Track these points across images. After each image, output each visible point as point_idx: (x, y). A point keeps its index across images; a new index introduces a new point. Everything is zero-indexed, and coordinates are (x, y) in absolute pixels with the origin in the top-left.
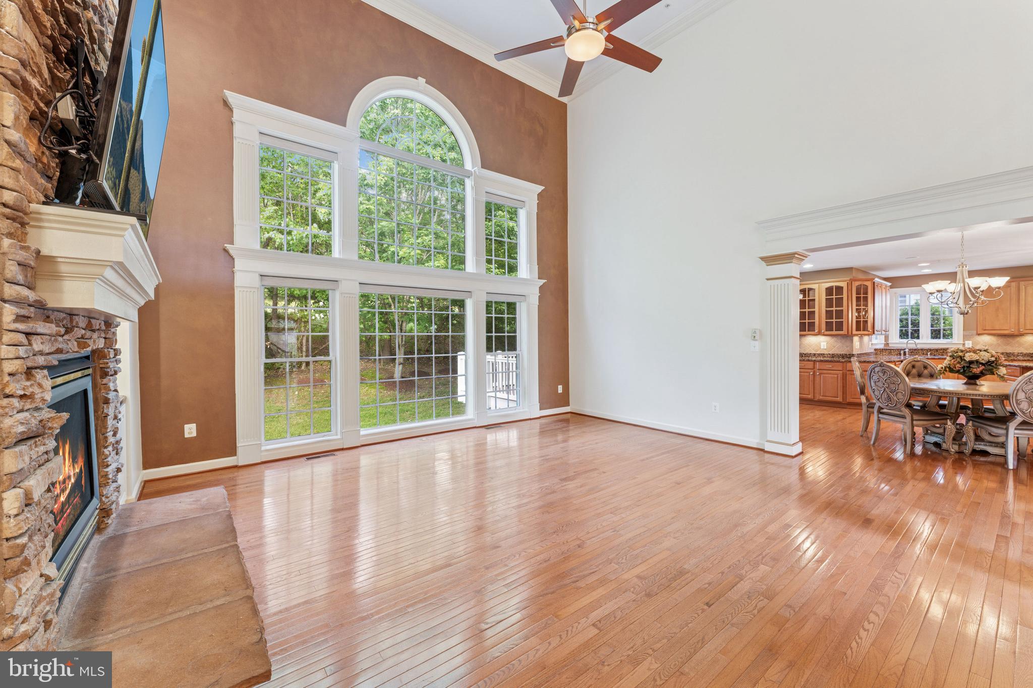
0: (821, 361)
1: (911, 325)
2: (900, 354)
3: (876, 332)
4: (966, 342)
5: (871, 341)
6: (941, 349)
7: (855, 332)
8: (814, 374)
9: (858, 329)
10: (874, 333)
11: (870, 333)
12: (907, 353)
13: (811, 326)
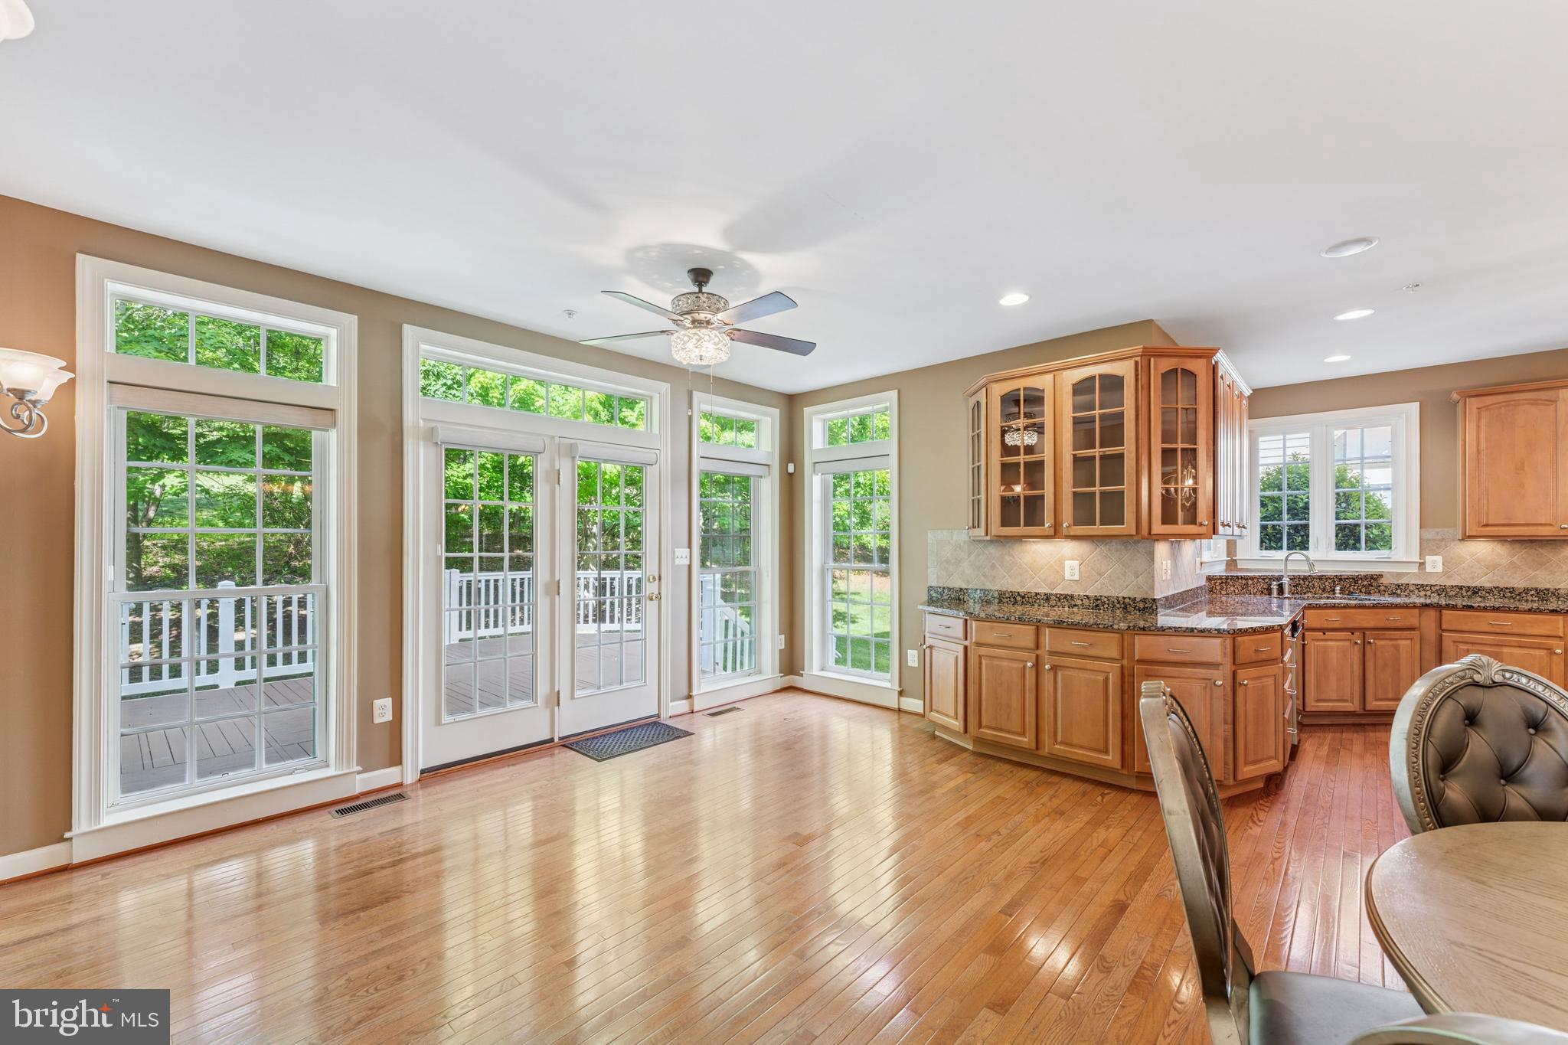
0: (1059, 624)
1: (1288, 514)
2: (1269, 592)
3: (1221, 529)
4: (1429, 559)
5: (1200, 554)
6: (1366, 577)
7: (1158, 528)
8: (1037, 665)
9: (1168, 518)
10: (1215, 532)
11: (1202, 530)
12: (1286, 588)
13: (1032, 511)
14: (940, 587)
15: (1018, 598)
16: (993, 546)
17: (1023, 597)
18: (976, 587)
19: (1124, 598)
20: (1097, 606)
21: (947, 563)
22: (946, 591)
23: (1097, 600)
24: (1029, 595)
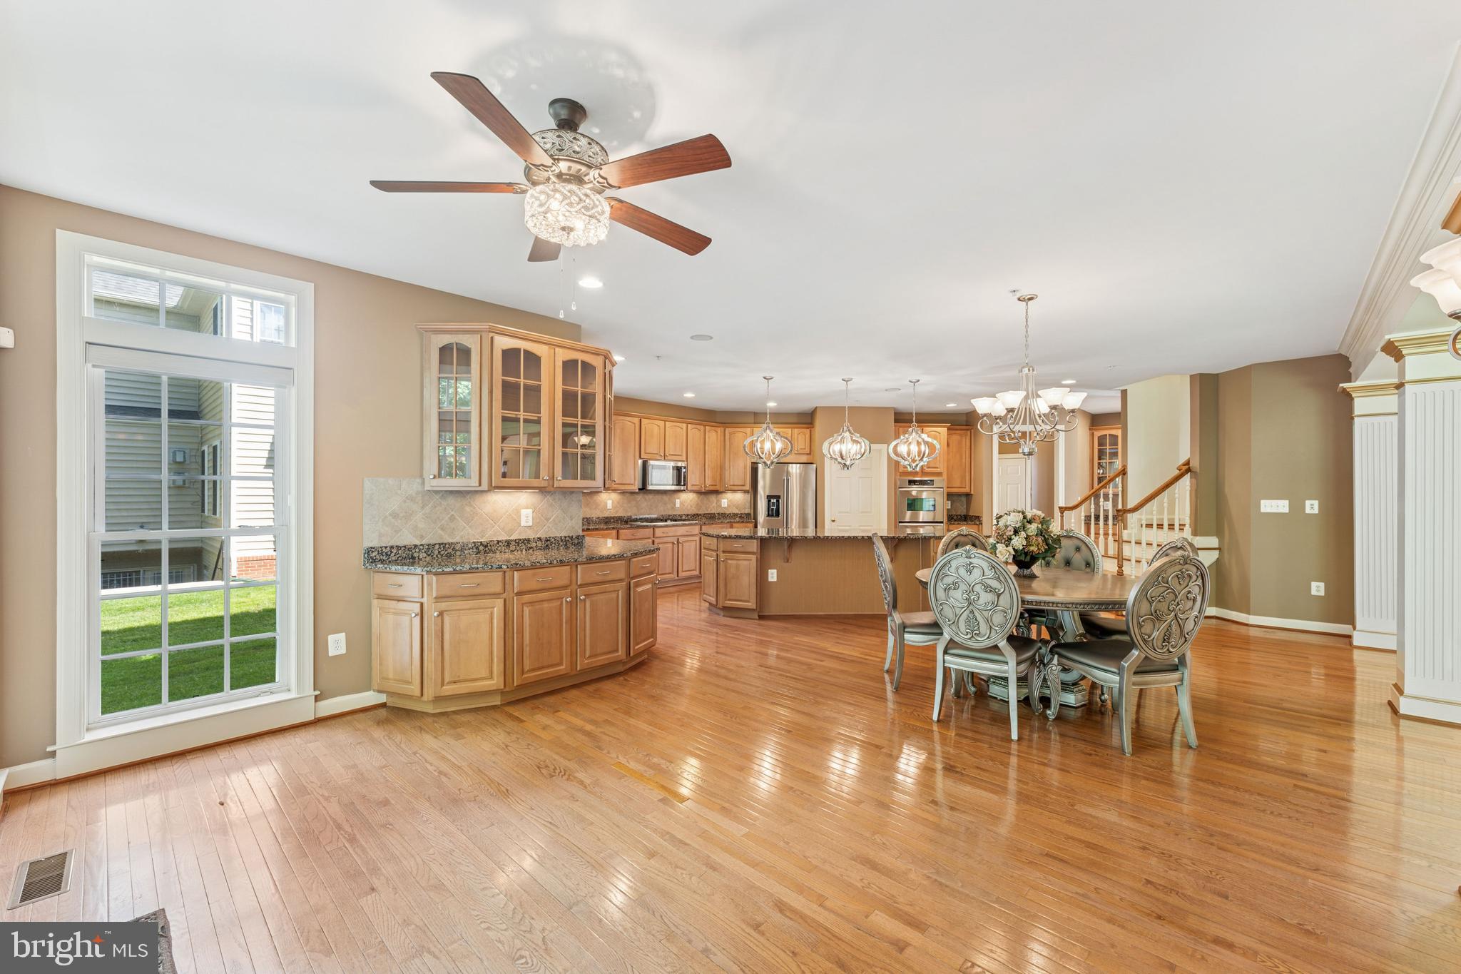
14: (386, 547)
15: (481, 548)
16: (451, 497)
17: (486, 546)
18: (434, 542)
19: (565, 537)
20: (547, 546)
21: (394, 517)
22: (394, 551)
23: (548, 541)
24: (492, 544)
